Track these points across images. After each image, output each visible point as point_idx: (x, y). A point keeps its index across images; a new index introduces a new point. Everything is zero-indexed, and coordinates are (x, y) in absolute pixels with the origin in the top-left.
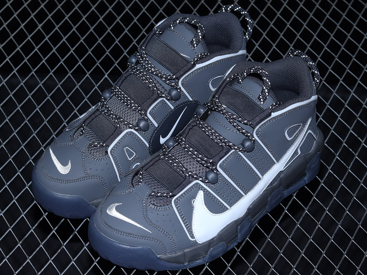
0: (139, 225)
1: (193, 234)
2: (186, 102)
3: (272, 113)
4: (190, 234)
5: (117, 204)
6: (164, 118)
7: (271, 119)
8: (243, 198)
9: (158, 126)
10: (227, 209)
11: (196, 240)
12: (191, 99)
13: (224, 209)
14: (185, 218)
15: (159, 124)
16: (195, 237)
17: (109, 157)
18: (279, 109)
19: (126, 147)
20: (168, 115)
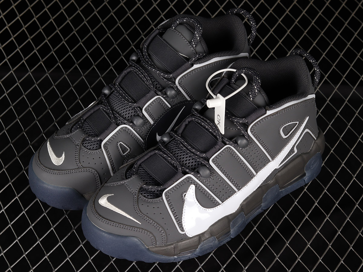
0: (129, 216)
1: (183, 228)
2: (184, 102)
3: (267, 111)
4: (180, 227)
5: (109, 195)
6: (161, 116)
7: (266, 117)
8: (236, 193)
9: (154, 124)
10: (219, 204)
11: (185, 234)
12: (189, 99)
13: (216, 204)
14: (175, 211)
15: (155, 121)
16: (185, 230)
17: (102, 151)
18: (275, 107)
19: (120, 142)
20: (164, 113)
